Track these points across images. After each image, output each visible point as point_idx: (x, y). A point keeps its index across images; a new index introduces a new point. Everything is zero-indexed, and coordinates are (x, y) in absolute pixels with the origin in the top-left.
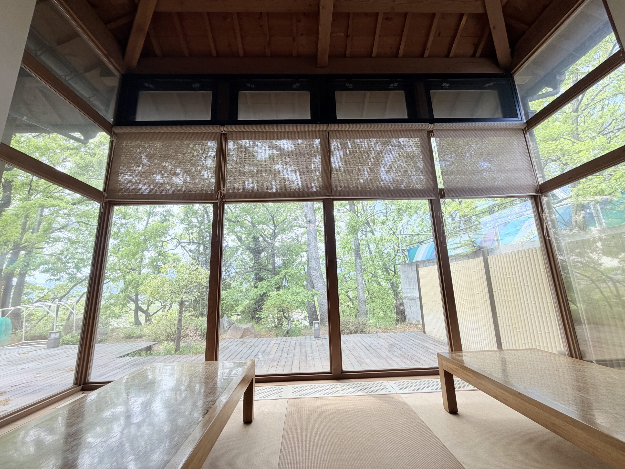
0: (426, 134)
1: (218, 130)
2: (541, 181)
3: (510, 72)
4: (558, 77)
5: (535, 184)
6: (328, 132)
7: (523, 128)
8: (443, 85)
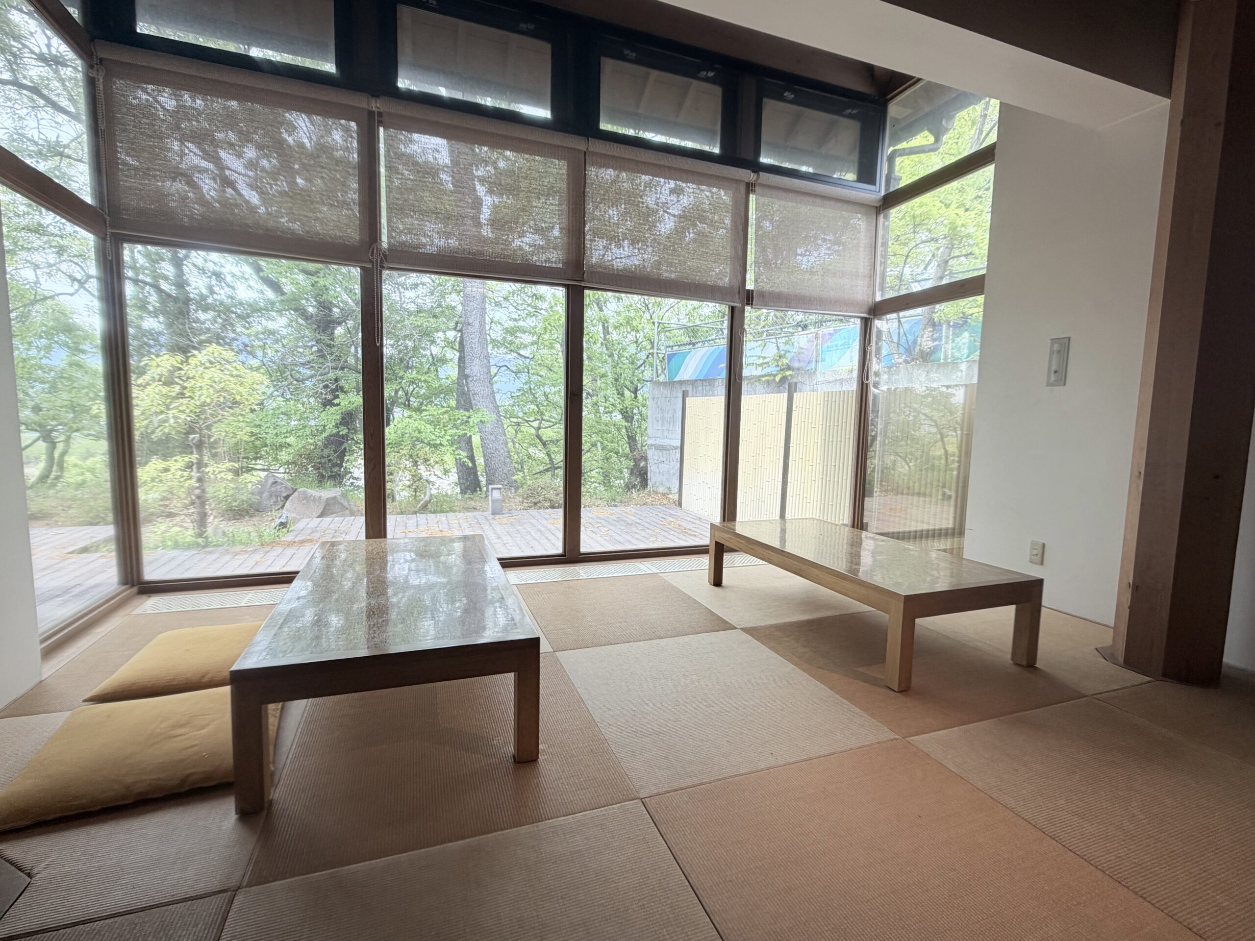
0: (743, 189)
1: (364, 105)
2: (878, 298)
3: (885, 95)
4: (944, 122)
5: (870, 300)
6: (585, 153)
7: (878, 205)
8: (785, 94)
